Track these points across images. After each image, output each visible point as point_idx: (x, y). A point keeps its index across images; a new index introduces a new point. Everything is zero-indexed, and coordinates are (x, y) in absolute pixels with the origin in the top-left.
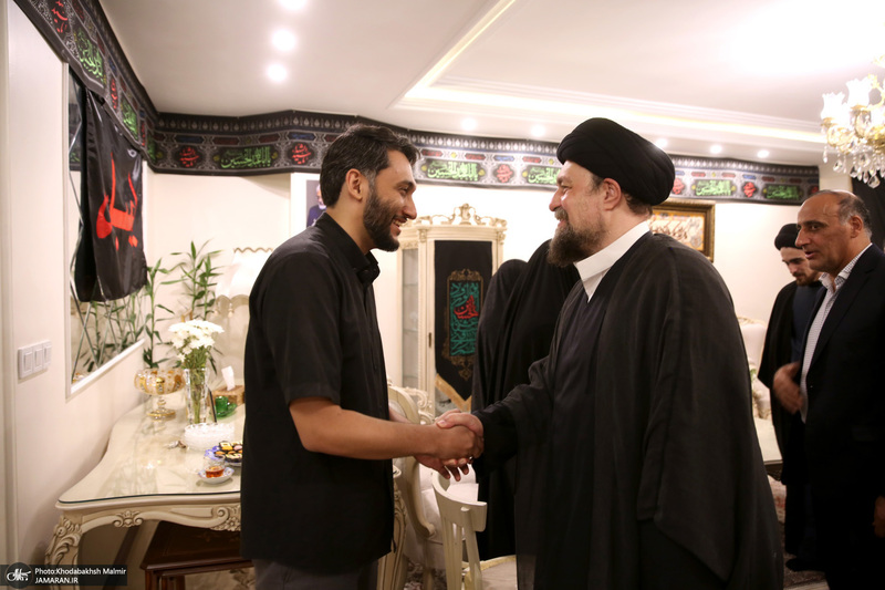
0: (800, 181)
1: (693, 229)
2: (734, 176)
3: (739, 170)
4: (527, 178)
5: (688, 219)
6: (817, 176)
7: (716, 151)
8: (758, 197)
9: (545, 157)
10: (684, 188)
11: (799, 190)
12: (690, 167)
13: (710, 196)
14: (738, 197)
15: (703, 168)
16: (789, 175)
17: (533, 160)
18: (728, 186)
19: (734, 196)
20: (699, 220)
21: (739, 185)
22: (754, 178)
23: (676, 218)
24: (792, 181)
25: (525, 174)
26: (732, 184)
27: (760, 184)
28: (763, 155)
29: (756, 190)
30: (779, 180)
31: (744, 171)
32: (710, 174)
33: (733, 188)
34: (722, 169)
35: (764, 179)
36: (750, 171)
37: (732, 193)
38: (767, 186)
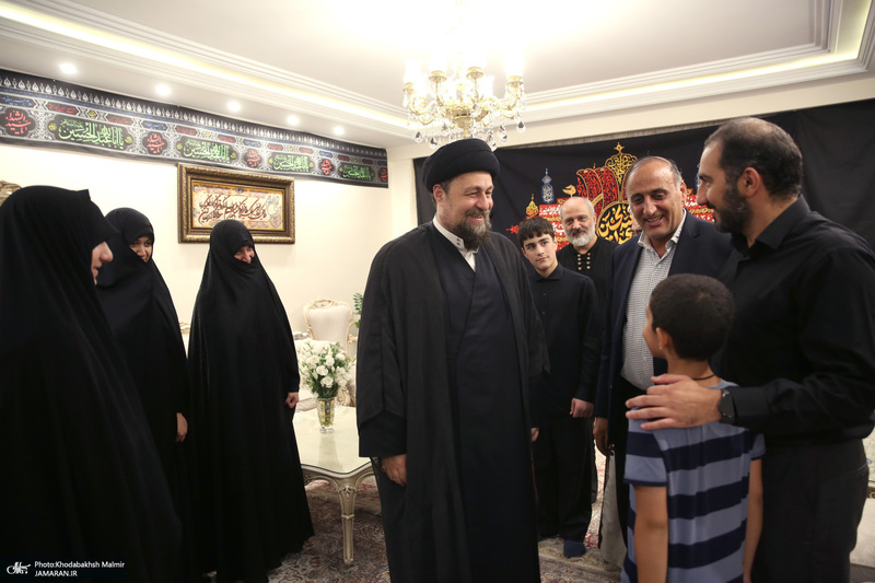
0: (371, 162)
1: (272, 206)
2: (311, 152)
3: (316, 146)
4: (56, 133)
5: (267, 196)
6: (386, 158)
7: (293, 122)
8: (334, 175)
9: (83, 108)
10: (261, 161)
11: (371, 171)
12: (266, 139)
13: (289, 172)
14: (316, 174)
15: (280, 141)
16: (362, 155)
17: (65, 109)
18: (306, 162)
19: (312, 174)
20: (278, 197)
21: (317, 162)
22: (331, 156)
23: (253, 194)
24: (364, 161)
25: (53, 127)
26: (309, 161)
27: (336, 162)
28: (339, 133)
29: (332, 168)
30: (353, 160)
31: (321, 147)
32: (288, 148)
33: (311, 165)
34: (299, 143)
35: (340, 157)
36: (326, 148)
37: (310, 169)
38: (342, 165)
